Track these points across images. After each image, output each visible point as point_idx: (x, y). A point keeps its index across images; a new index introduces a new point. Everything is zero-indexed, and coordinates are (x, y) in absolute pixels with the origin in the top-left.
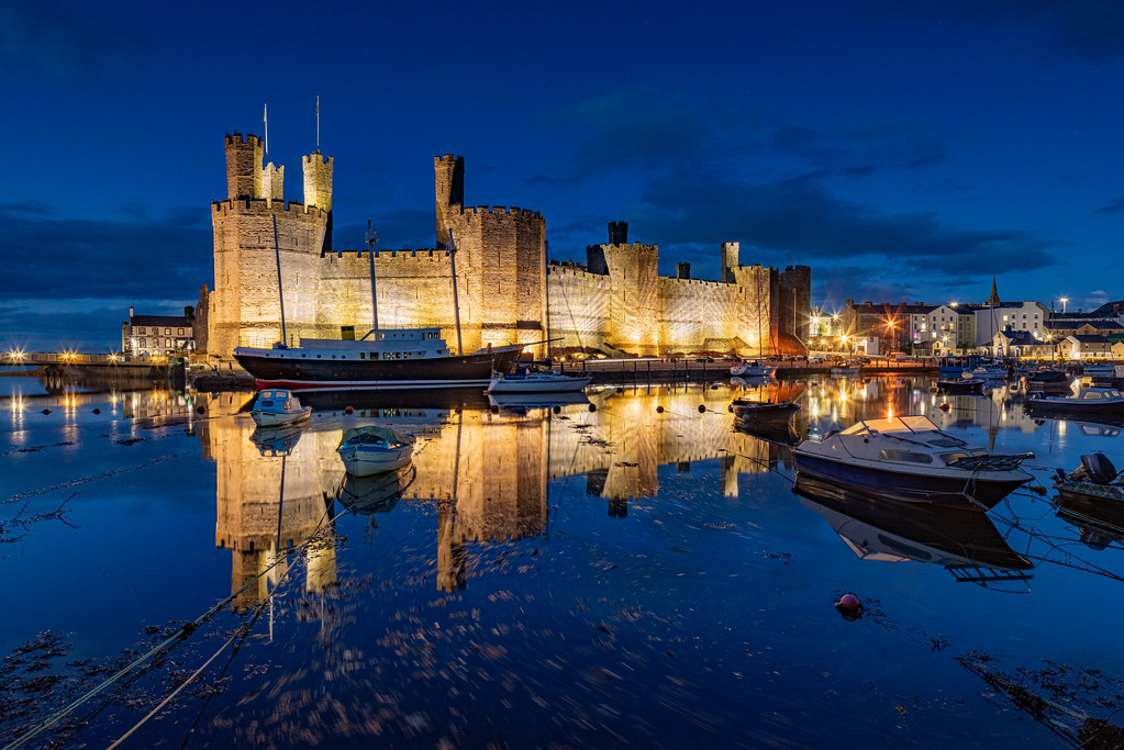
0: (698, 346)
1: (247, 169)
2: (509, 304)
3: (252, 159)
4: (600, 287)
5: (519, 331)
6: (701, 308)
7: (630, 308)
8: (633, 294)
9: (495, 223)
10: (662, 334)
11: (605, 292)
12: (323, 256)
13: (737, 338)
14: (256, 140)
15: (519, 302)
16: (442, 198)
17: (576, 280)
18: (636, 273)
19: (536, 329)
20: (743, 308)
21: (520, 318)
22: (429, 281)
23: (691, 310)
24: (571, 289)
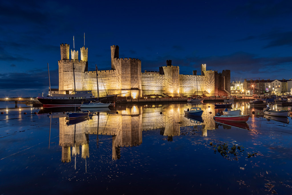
0: (192, 94)
1: (65, 52)
2: (128, 84)
3: (66, 50)
4: (161, 78)
5: (131, 91)
6: (193, 83)
7: (170, 84)
8: (171, 80)
9: (125, 62)
10: (181, 90)
11: (163, 79)
12: (84, 73)
13: (205, 91)
14: (67, 45)
15: (131, 83)
16: (112, 56)
17: (153, 76)
18: (172, 74)
19: (136, 90)
20: (207, 83)
21: (132, 87)
22: (109, 78)
23: (190, 84)
24: (152, 79)
